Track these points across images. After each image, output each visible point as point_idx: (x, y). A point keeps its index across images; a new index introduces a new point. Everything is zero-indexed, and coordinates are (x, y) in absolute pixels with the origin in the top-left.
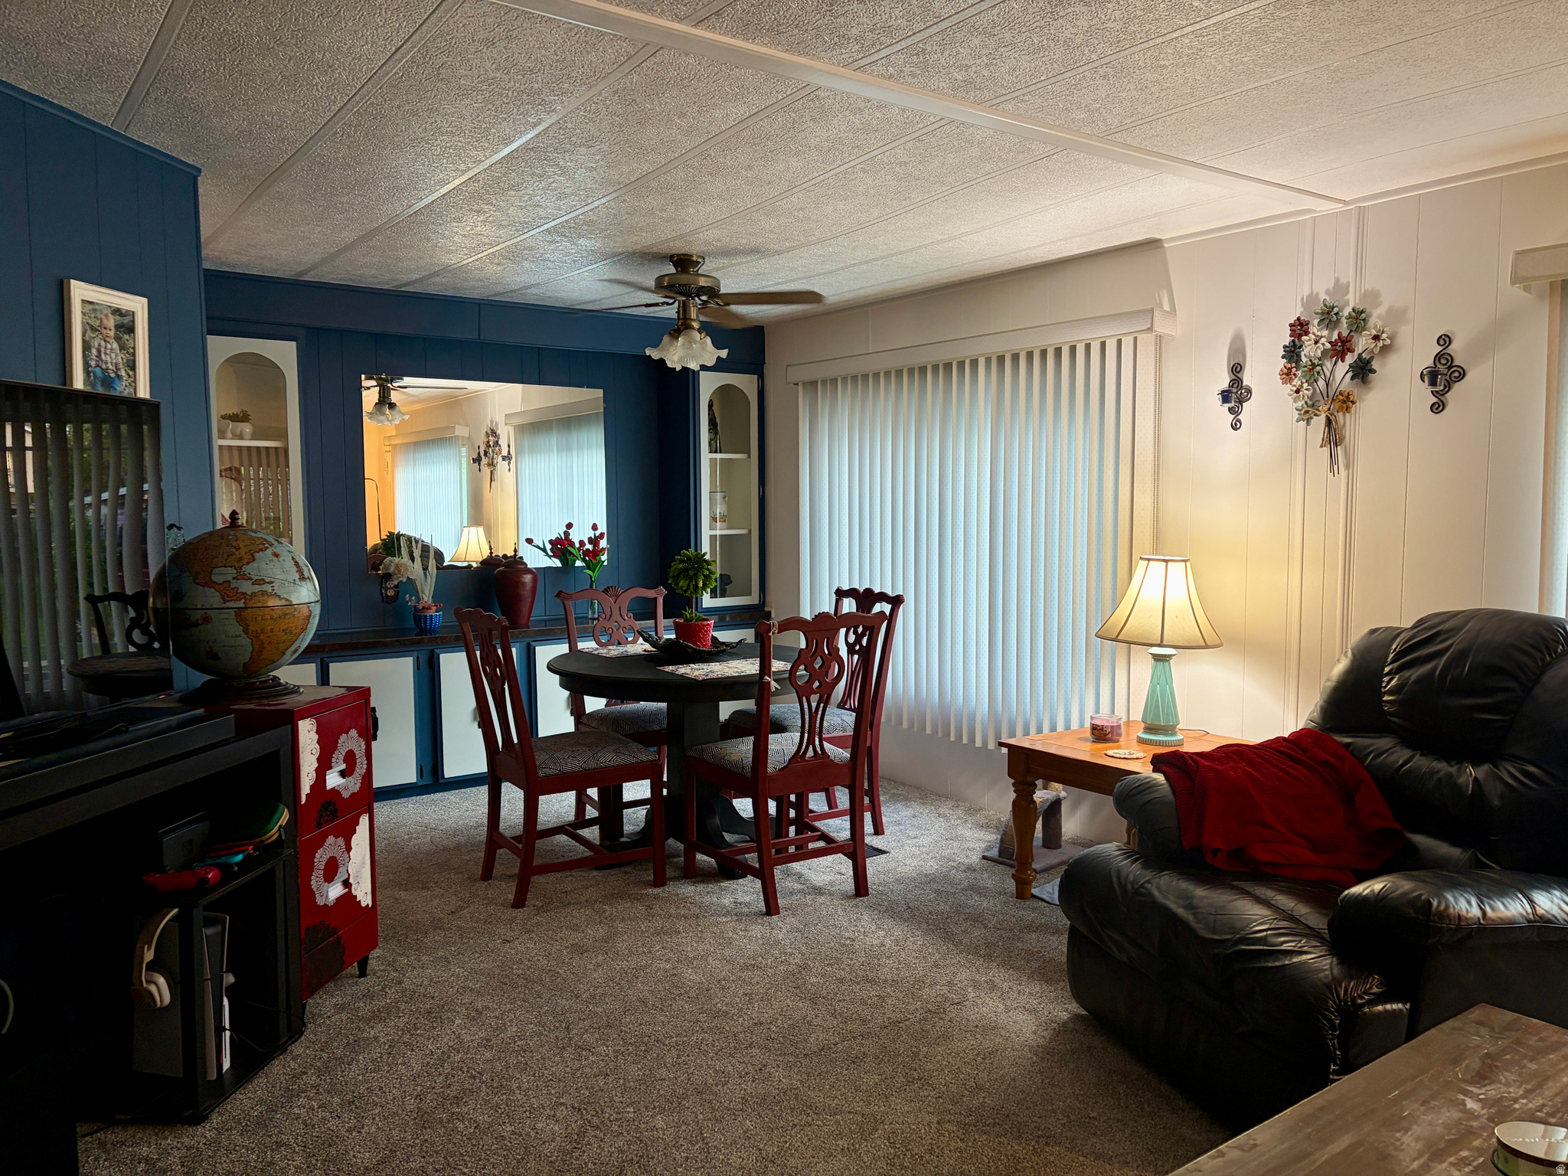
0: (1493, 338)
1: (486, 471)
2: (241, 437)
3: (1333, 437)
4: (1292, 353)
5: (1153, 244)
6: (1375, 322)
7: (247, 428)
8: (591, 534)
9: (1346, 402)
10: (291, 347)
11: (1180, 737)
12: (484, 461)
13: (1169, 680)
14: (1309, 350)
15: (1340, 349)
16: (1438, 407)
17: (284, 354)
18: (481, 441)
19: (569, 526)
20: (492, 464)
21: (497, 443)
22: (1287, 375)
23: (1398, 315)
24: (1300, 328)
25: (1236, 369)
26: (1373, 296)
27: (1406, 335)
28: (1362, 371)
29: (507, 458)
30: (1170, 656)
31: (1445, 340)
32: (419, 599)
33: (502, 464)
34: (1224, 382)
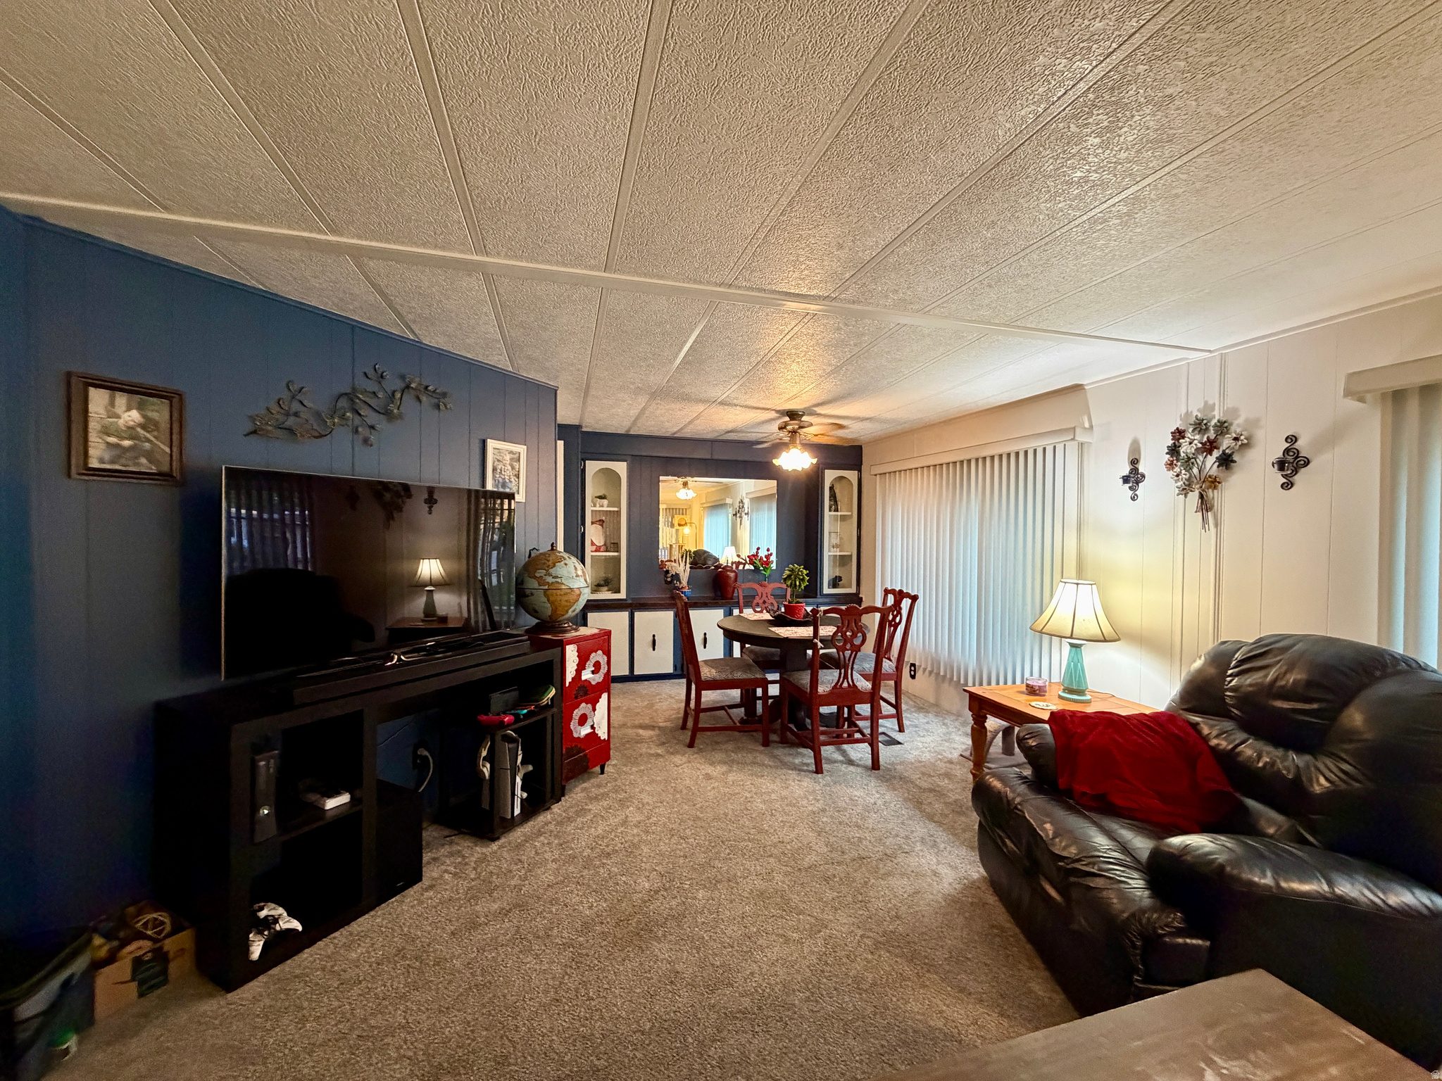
0: (1334, 435)
1: (738, 519)
2: (602, 506)
3: (1205, 505)
4: (1174, 450)
5: (1077, 388)
6: (1236, 429)
7: (605, 502)
8: (766, 553)
9: (1214, 483)
10: (624, 465)
11: (1088, 697)
12: (738, 515)
13: (1080, 660)
14: (1185, 449)
15: (1209, 447)
16: (1288, 486)
17: (621, 468)
18: (737, 505)
19: (758, 549)
20: (741, 517)
21: (743, 507)
22: (1171, 465)
23: (1254, 423)
24: (1179, 434)
25: (1134, 462)
26: (1235, 411)
27: (1260, 435)
28: (1226, 461)
29: (746, 514)
30: (1081, 645)
31: (1292, 439)
32: (680, 583)
33: (745, 517)
34: (1126, 470)
